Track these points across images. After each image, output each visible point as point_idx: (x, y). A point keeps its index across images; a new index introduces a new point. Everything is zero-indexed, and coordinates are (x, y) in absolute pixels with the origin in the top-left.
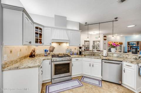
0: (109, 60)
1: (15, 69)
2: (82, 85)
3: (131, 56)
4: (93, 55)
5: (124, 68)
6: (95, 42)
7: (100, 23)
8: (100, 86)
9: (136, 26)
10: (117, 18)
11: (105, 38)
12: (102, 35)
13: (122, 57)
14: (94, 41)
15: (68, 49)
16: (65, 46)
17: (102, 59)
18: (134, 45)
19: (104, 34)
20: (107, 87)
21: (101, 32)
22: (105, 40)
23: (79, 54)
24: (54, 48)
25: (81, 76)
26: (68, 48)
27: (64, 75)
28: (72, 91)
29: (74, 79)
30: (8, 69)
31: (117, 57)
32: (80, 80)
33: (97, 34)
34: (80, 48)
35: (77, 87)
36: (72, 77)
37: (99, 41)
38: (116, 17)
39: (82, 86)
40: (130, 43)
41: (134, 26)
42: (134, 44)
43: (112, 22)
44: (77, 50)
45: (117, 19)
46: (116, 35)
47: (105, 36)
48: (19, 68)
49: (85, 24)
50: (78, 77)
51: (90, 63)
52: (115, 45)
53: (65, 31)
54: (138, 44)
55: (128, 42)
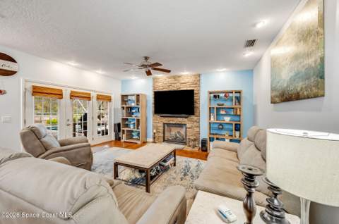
18: (133, 104)
54: (138, 101)
55: (123, 96)
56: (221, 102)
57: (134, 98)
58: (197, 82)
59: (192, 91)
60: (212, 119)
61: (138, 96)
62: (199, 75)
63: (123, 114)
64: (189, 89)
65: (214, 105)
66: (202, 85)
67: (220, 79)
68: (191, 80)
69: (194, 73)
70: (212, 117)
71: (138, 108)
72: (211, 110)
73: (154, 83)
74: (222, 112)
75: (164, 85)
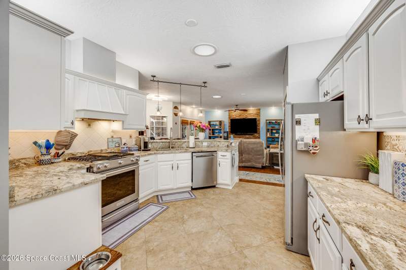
0: (202, 152)
1: (48, 196)
2: (165, 207)
3: (223, 143)
4: (172, 148)
5: (219, 160)
7: (181, 84)
8: (194, 197)
9: (222, 97)
10: (206, 83)
11: (176, 111)
12: (172, 103)
13: (213, 145)
15: (112, 137)
16: (104, 128)
17: (192, 153)
18: (217, 127)
19: (174, 103)
20: (202, 195)
22: (176, 115)
23: (142, 148)
24: (74, 136)
25: (154, 196)
26: (112, 134)
27: (123, 201)
28: (156, 221)
29: (142, 206)
30: (27, 200)
31: (208, 147)
32: (156, 202)
34: (141, 133)
35: (160, 213)
36: (140, 201)
38: (205, 81)
39: (168, 208)
40: (212, 123)
42: (216, 125)
43: (200, 87)
44: (134, 140)
45: (206, 85)
46: (194, 106)
47: (176, 108)
48: (58, 191)
49: (152, 78)
50: (148, 199)
51: (172, 162)
52: (204, 128)
53: (113, 90)
54: (220, 125)
55: (209, 122)
56: (273, 126)
57: (218, 123)
58: (258, 114)
59: (256, 119)
60: (268, 135)
61: (220, 122)
62: (260, 109)
63: (210, 134)
64: (253, 117)
65: (270, 128)
66: (261, 115)
67: (273, 113)
68: (255, 112)
69: (256, 108)
70: (268, 134)
71: (220, 130)
72: (268, 130)
73: (229, 114)
74: (274, 131)
75: (237, 115)
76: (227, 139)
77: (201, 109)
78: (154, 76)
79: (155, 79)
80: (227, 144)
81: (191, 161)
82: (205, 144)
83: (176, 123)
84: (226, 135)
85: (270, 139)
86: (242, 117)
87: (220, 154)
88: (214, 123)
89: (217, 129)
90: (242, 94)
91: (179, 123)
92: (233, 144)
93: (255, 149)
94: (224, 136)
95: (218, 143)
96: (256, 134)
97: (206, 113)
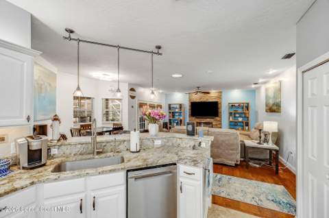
0: (147, 168)
3: (186, 141)
4: (99, 153)
5: (181, 180)
6: (110, 102)
7: (119, 47)
9: (183, 76)
10: (160, 48)
11: (133, 94)
12: (127, 84)
13: (170, 144)
14: (107, 100)
17: (128, 171)
18: (177, 110)
19: (129, 84)
21: (122, 76)
22: (133, 97)
33: (114, 81)
37: (120, 100)
40: (172, 106)
41: (180, 76)
42: (176, 108)
43: (151, 55)
47: (132, 90)
54: (180, 108)
55: (170, 105)
56: (236, 109)
57: (178, 106)
58: (220, 97)
59: (217, 102)
60: (231, 119)
61: (180, 105)
62: (221, 92)
64: (214, 100)
65: (233, 111)
66: (223, 98)
67: (235, 96)
68: (216, 95)
69: (218, 91)
71: (180, 113)
72: (231, 114)
73: (190, 97)
74: (237, 115)
75: (197, 98)
76: (193, 135)
77: (161, 91)
78: (72, 32)
79: (73, 36)
80: (192, 143)
81: (124, 187)
82: (158, 143)
83: (132, 107)
84: (190, 128)
85: (232, 123)
86: (202, 100)
87: (182, 168)
88: (175, 106)
89: (177, 112)
90: (209, 71)
91: (136, 106)
92: (203, 145)
93: (227, 142)
94: (188, 131)
95: (179, 141)
96: (217, 118)
97: (167, 96)
